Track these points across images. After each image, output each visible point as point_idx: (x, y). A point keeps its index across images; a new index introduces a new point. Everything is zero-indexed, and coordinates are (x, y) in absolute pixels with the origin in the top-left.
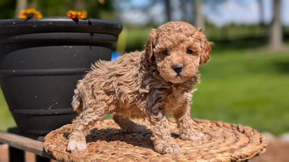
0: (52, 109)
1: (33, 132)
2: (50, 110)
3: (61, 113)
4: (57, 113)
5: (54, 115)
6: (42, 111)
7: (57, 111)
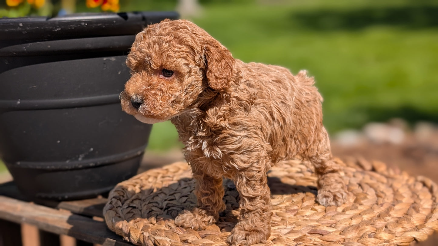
0: (83, 158)
1: (50, 196)
2: (81, 161)
3: (99, 163)
4: (91, 165)
5: (88, 167)
6: (68, 164)
7: (91, 162)
